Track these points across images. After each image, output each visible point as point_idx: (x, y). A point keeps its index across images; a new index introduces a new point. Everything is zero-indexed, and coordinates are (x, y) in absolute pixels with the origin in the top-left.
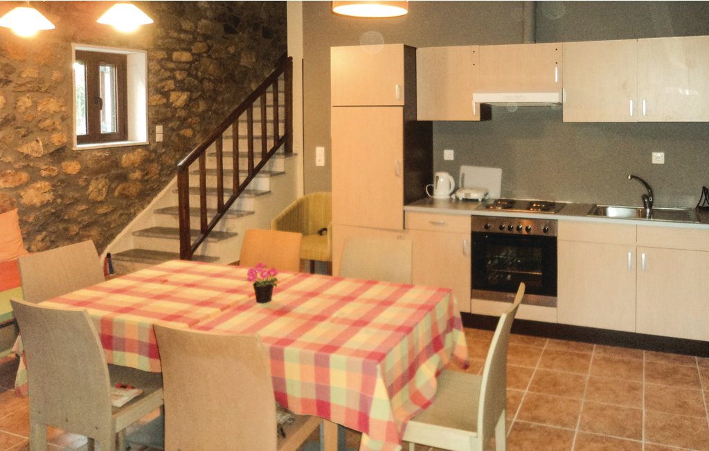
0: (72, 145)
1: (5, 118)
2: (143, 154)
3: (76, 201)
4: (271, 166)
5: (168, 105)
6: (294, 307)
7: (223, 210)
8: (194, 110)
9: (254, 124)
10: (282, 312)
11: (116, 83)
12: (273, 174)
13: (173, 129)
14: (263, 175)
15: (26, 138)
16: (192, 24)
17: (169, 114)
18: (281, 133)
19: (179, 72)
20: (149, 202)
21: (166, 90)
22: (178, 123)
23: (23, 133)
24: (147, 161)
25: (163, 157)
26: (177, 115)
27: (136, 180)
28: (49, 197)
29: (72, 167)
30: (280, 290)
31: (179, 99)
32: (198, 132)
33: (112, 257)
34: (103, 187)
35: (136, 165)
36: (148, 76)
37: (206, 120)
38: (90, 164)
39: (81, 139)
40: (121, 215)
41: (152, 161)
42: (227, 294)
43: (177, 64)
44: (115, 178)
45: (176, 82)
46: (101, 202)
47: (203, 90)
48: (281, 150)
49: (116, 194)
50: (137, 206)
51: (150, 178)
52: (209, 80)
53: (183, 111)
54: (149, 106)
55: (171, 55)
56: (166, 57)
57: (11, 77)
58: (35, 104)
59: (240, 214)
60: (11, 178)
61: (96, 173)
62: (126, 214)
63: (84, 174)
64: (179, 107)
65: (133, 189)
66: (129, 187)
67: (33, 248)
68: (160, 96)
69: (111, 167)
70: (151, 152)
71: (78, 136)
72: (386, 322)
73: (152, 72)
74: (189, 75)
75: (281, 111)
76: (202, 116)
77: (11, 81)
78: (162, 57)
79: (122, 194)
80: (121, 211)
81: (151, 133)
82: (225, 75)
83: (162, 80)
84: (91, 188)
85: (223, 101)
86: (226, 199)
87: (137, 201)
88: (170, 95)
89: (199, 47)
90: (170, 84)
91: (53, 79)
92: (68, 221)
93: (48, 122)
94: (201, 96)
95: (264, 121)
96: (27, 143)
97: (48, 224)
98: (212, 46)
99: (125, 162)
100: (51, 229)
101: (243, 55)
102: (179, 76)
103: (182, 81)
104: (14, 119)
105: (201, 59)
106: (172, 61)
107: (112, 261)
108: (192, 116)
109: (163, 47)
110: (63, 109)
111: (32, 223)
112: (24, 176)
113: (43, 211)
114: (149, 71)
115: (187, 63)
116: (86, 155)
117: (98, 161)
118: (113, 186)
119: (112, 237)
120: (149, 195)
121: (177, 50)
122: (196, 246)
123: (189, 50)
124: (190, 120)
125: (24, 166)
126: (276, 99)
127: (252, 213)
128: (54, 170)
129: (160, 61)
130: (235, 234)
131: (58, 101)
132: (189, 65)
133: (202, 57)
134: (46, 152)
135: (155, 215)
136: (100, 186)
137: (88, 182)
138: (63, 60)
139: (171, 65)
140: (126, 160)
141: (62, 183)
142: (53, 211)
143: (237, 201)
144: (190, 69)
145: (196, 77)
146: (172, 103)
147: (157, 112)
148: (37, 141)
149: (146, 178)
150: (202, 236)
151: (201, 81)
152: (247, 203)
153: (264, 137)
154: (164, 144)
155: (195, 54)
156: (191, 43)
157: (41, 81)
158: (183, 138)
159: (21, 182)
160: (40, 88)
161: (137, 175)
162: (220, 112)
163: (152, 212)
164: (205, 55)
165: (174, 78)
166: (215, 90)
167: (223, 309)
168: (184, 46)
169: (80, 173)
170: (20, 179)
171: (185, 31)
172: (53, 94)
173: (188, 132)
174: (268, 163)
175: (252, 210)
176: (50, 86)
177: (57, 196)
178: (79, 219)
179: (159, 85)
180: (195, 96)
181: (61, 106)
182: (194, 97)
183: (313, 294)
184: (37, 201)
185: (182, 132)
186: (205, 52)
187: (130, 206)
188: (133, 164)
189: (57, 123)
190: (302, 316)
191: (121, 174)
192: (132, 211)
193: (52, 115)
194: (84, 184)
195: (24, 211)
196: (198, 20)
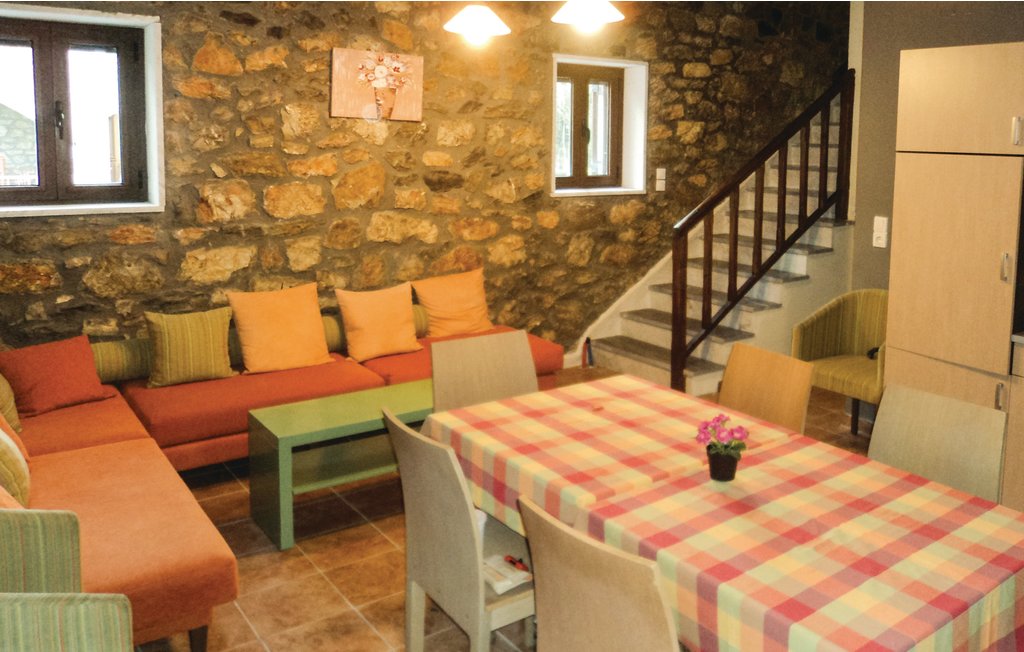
0: (549, 188)
1: (473, 152)
2: (638, 207)
3: (552, 265)
4: (813, 237)
5: (673, 140)
6: (766, 501)
7: (735, 297)
8: (710, 147)
9: (789, 171)
10: (743, 506)
11: (609, 108)
12: (813, 251)
13: (678, 174)
14: (798, 251)
15: (496, 178)
16: (712, 22)
17: (676, 153)
18: (831, 188)
19: (690, 93)
20: (643, 274)
21: (672, 118)
22: (687, 166)
23: (493, 171)
24: (643, 216)
25: (665, 213)
26: (686, 155)
27: (628, 242)
28: (521, 256)
29: (549, 219)
30: (754, 461)
31: (689, 131)
32: (714, 180)
33: (593, 343)
34: (586, 248)
35: (629, 222)
36: (649, 97)
37: (726, 162)
38: (572, 216)
39: (562, 183)
40: (607, 288)
41: (649, 218)
42: (674, 451)
43: (688, 82)
44: (602, 237)
45: (687, 107)
46: (582, 269)
47: (724, 120)
48: (830, 214)
49: (602, 259)
50: (628, 278)
51: (644, 242)
52: (733, 104)
53: (694, 149)
54: (649, 141)
55: (682, 68)
56: (674, 70)
57: (483, 99)
58: (508, 135)
59: (760, 305)
60: (478, 228)
61: (579, 228)
62: (614, 287)
63: (562, 230)
64: (689, 144)
65: (624, 255)
66: (618, 251)
67: (501, 319)
68: (663, 127)
69: (597, 223)
70: (648, 204)
71: (558, 179)
72: (917, 576)
73: (655, 92)
74: (706, 97)
75: (833, 153)
76: (720, 157)
77: (481, 105)
78: (668, 71)
79: (609, 260)
80: (607, 283)
81: (650, 179)
82: (757, 97)
83: (666, 105)
84: (571, 249)
85: (751, 137)
86: (741, 281)
87: (627, 270)
88: (676, 127)
89: (720, 56)
90: (679, 110)
91: (531, 101)
92: (542, 289)
93: (522, 159)
94: (719, 129)
95: (804, 169)
96: (497, 184)
97: (519, 290)
98: (740, 54)
99: (615, 217)
100: (521, 297)
101: (784, 68)
102: (690, 98)
103: (695, 106)
104: (483, 153)
105: (723, 73)
106: (682, 77)
107: (593, 348)
108: (707, 156)
109: (669, 57)
110: (541, 142)
111: (500, 288)
112: (493, 227)
113: (513, 273)
114: (650, 91)
115: (702, 79)
116: (567, 204)
117: (582, 212)
118: (599, 247)
119: (593, 317)
120: (644, 263)
121: (690, 62)
122: (694, 345)
123: (706, 61)
124: (703, 163)
125: (493, 214)
126: (825, 136)
127: (778, 306)
128: (528, 221)
129: (665, 77)
130: (751, 335)
131: (535, 132)
132: (704, 83)
133: (725, 70)
134: (519, 197)
135: (650, 292)
136: (582, 246)
137: (568, 240)
138: (543, 77)
139: (680, 83)
140: (616, 213)
141: (537, 239)
142: (525, 274)
143: (757, 286)
144: (706, 87)
145: (715, 100)
146: (680, 137)
147: (659, 149)
148: (509, 182)
149: (641, 240)
150: (703, 331)
151: (721, 105)
152: (771, 290)
153: (803, 193)
154: (667, 195)
155: (714, 66)
156: (709, 50)
157: (515, 104)
158: (692, 187)
159: (490, 234)
160: (514, 113)
161: (628, 235)
162: (747, 151)
163: (647, 287)
164: (729, 68)
165: (682, 101)
166: (740, 119)
167: (656, 479)
168: (699, 54)
169: (558, 228)
170: (488, 231)
171: (702, 34)
172: (530, 122)
173: (700, 180)
174: (808, 232)
175: (777, 302)
176: (526, 112)
177: (531, 256)
178: (555, 289)
179: (664, 111)
180: (712, 126)
181: (539, 138)
182: (710, 130)
183: (804, 482)
184: (507, 260)
185: (692, 179)
186: (729, 64)
187: (619, 276)
188: (625, 220)
189: (533, 160)
190: (771, 524)
191: (609, 233)
192: (621, 283)
193: (528, 150)
194: (563, 242)
195: (492, 271)
196: (721, 16)
